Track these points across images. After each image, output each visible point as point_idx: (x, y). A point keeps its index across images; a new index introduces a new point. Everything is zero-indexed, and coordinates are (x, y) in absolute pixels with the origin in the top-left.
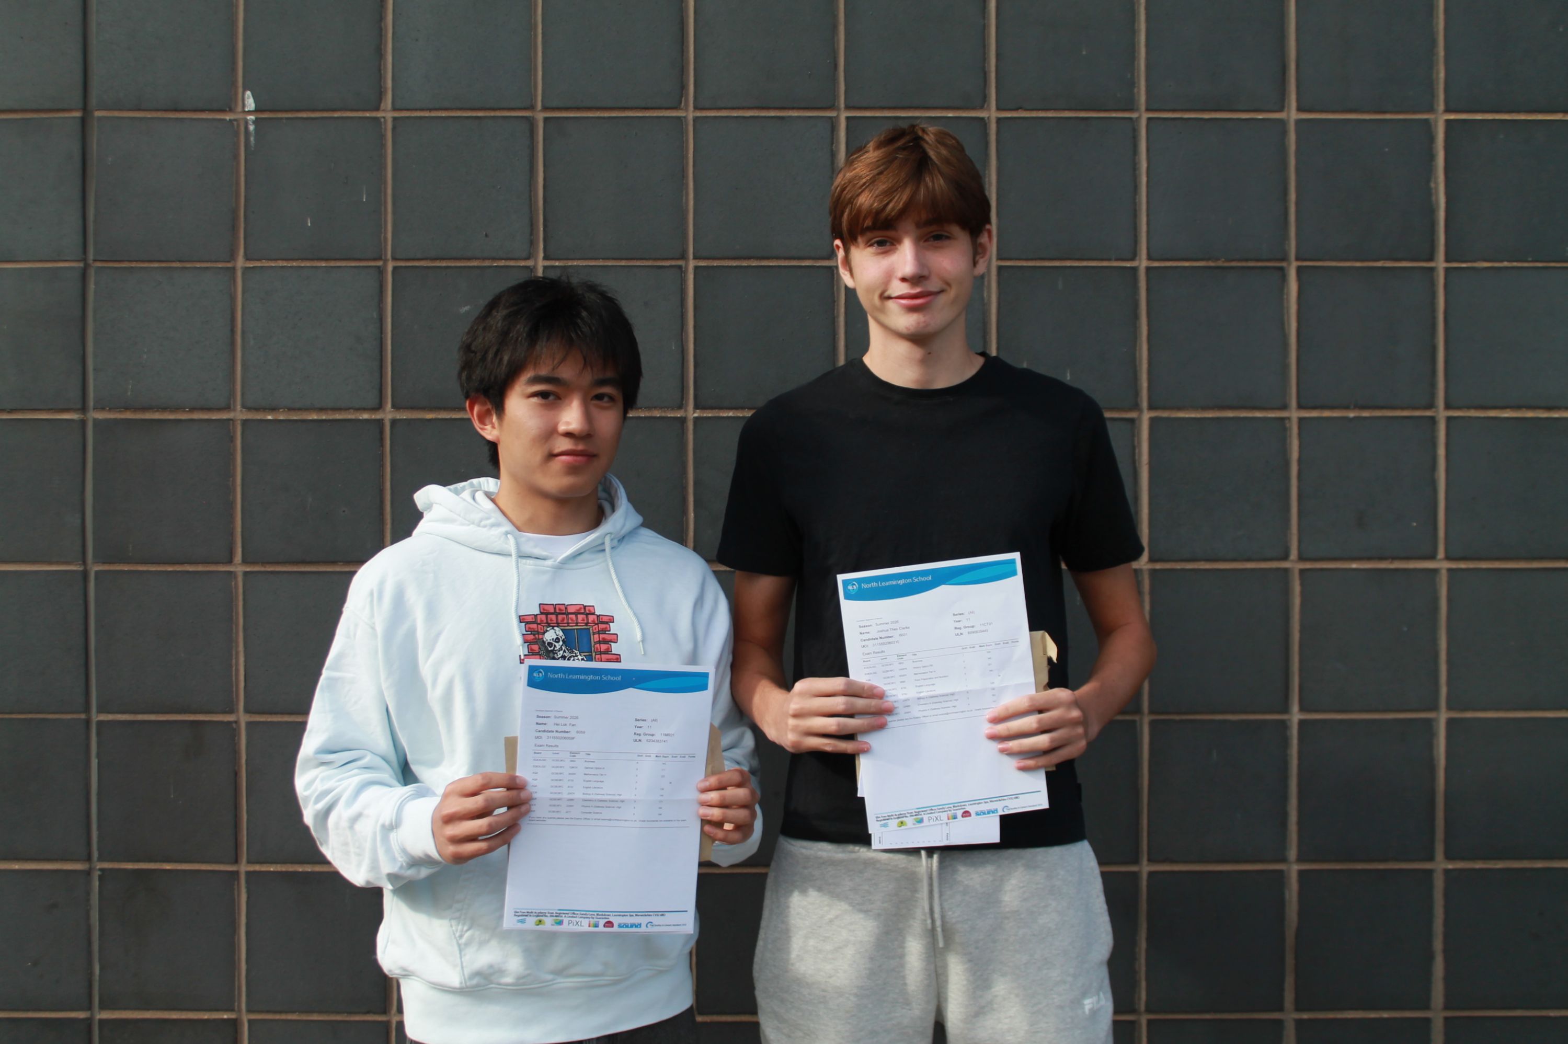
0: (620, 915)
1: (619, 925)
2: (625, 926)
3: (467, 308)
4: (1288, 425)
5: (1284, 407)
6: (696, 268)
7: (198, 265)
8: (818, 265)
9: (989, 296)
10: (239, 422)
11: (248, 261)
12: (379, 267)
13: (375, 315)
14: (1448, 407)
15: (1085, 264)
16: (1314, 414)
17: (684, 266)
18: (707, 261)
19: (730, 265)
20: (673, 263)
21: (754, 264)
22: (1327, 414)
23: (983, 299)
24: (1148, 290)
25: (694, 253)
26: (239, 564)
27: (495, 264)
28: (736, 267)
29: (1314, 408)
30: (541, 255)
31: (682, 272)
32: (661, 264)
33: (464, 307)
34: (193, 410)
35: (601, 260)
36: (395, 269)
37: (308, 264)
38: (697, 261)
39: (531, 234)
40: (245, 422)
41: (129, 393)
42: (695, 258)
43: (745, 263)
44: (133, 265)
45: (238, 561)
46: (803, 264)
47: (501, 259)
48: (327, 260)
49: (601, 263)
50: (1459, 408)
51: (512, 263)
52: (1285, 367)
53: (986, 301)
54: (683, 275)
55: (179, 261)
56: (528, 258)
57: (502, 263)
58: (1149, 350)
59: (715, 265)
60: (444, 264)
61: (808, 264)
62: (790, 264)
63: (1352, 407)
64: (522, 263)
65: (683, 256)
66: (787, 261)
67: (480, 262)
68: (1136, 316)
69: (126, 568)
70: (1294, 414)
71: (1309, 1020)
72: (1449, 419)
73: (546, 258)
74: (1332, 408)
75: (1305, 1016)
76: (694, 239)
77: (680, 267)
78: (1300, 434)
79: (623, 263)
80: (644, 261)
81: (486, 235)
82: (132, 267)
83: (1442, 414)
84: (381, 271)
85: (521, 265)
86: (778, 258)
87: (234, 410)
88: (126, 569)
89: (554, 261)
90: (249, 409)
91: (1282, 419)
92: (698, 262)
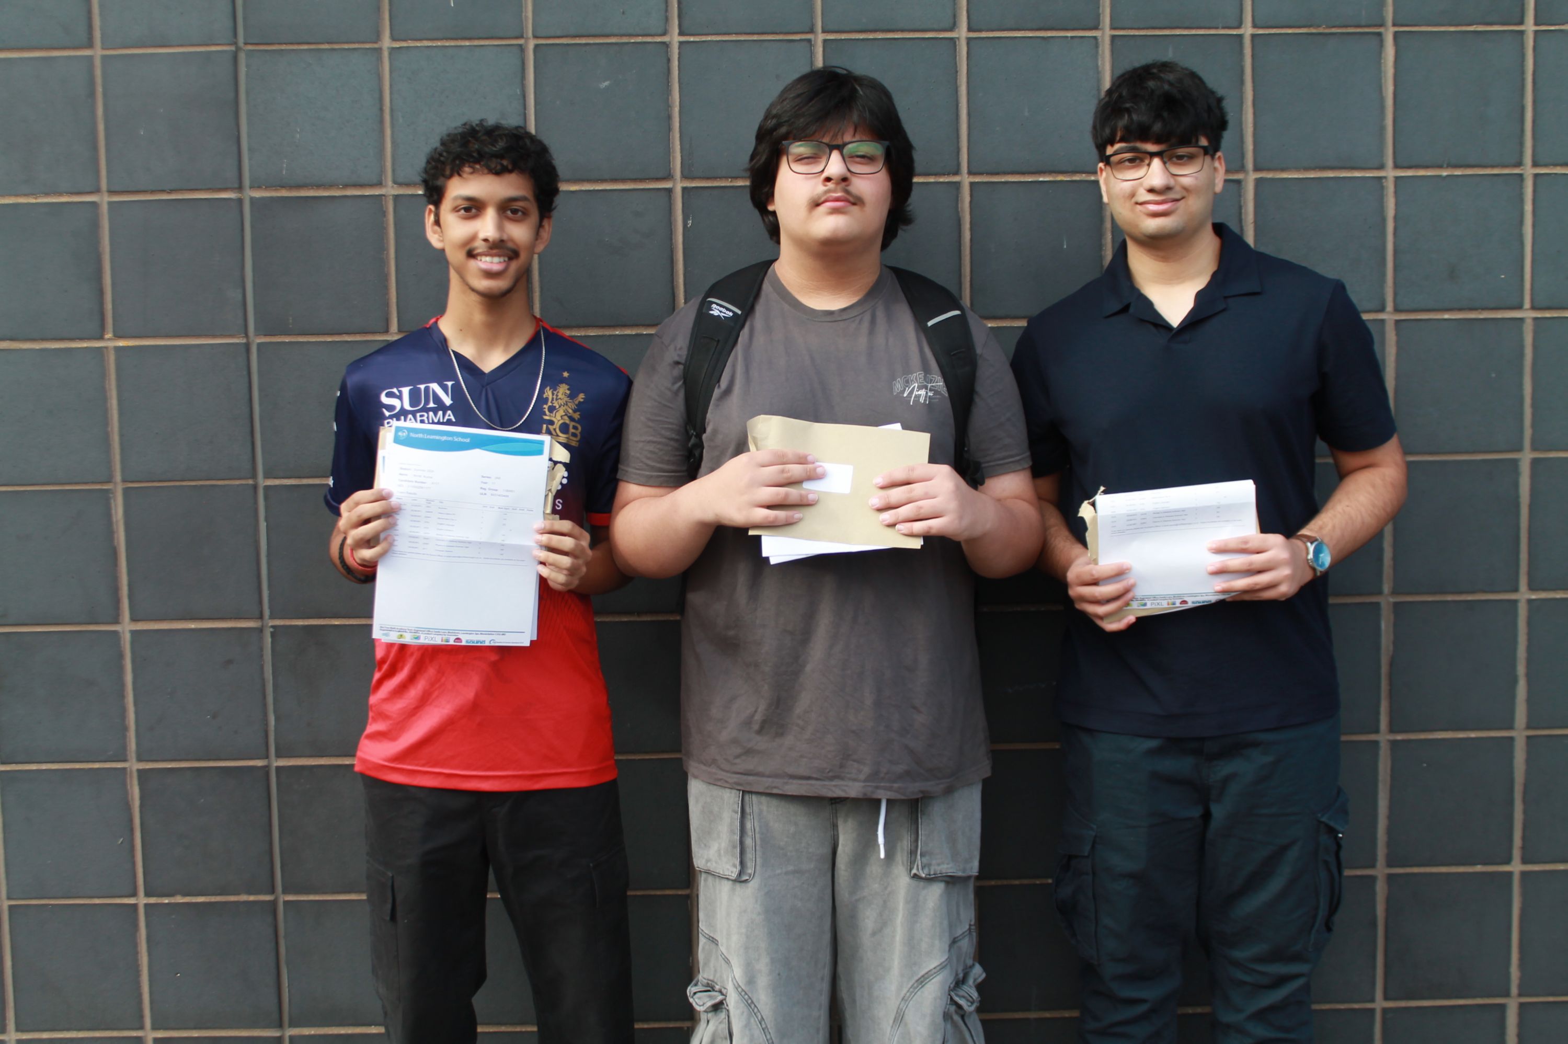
3: (607, 83)
4: (1385, 184)
5: (1381, 167)
6: (825, 41)
7: (346, 46)
8: (941, 37)
9: (1103, 64)
10: (391, 197)
11: (394, 42)
12: (520, 46)
13: (518, 91)
14: (1535, 164)
15: (1193, 32)
16: (1410, 173)
17: (813, 39)
18: (835, 34)
19: (857, 38)
21: (880, 37)
22: (1421, 173)
23: (1097, 67)
24: (1253, 56)
25: (822, 27)
26: (396, 333)
27: (633, 41)
28: (863, 40)
29: (1410, 167)
30: (676, 31)
31: (811, 45)
33: (604, 82)
34: (346, 186)
35: (734, 35)
36: (537, 47)
37: (452, 43)
38: (825, 34)
39: (666, 11)
40: (397, 198)
41: (284, 173)
42: (823, 32)
43: (871, 36)
44: (283, 47)
45: (394, 330)
46: (927, 36)
48: (470, 39)
49: (733, 38)
50: (1546, 165)
51: (649, 39)
52: (1382, 128)
53: (1100, 69)
54: (812, 48)
55: (328, 43)
57: (640, 39)
58: (1255, 114)
59: (843, 38)
60: (583, 41)
61: (931, 36)
62: (914, 37)
63: (1445, 166)
64: (659, 39)
65: (812, 31)
67: (618, 39)
68: (1242, 82)
69: (287, 339)
70: (1390, 173)
71: (1403, 741)
72: (1536, 176)
73: (681, 33)
74: (1426, 167)
75: (1399, 737)
76: (822, 14)
77: (809, 41)
78: (1396, 192)
79: (755, 37)
81: (623, 13)
82: (282, 50)
83: (1529, 171)
84: (522, 48)
86: (902, 31)
87: (386, 186)
88: (287, 341)
89: (688, 37)
90: (400, 184)
91: (1380, 178)
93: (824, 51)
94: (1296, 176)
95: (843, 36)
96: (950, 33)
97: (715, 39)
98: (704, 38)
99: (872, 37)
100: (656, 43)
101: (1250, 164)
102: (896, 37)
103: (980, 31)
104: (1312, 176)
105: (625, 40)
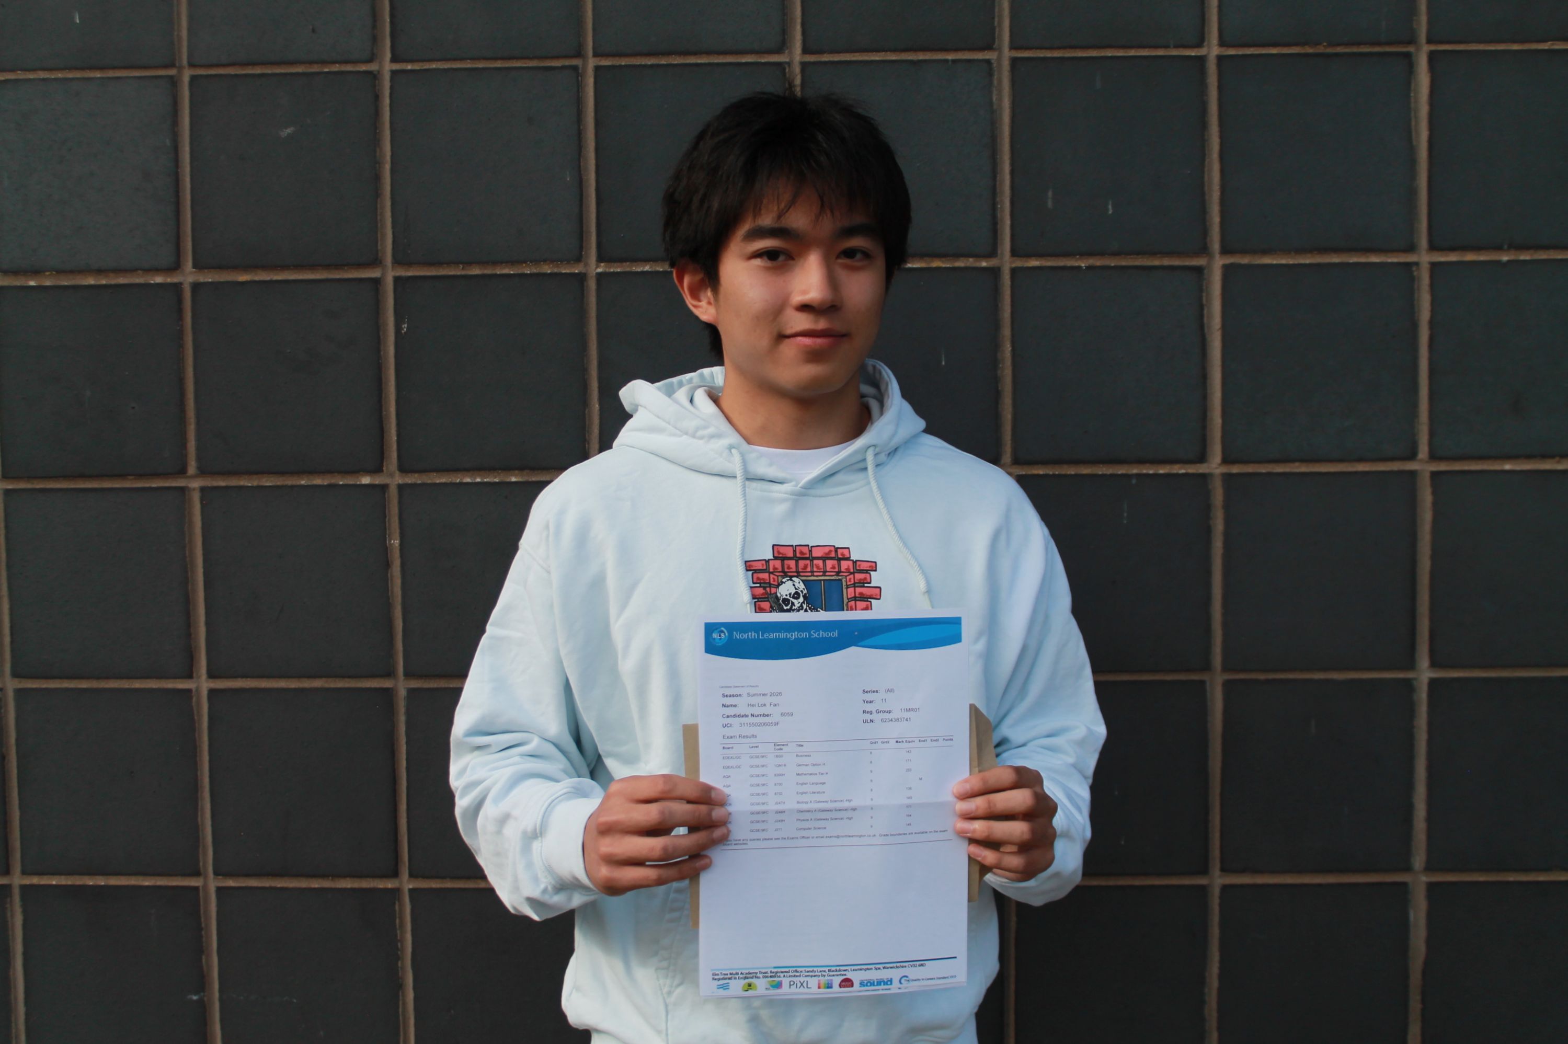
0: (861, 970)
1: (861, 984)
2: (869, 984)
4: (1415, 274)
6: (597, 69)
8: (763, 61)
9: (1000, 99)
12: (171, 77)
16: (1453, 257)
17: (581, 66)
18: (611, 59)
19: (643, 63)
20: (567, 62)
21: (676, 62)
22: (1470, 257)
23: (991, 103)
24: (1220, 88)
25: (594, 48)
27: (326, 70)
28: (652, 66)
29: (1453, 249)
30: (388, 55)
31: (578, 75)
32: (549, 65)
33: (286, 129)
35: (469, 61)
36: (193, 79)
38: (598, 59)
39: (374, 27)
42: (596, 55)
43: (663, 61)
46: (744, 61)
47: (334, 62)
49: (468, 65)
51: (349, 68)
52: (1412, 192)
53: (995, 107)
54: (580, 78)
56: (370, 60)
57: (336, 68)
58: (1222, 171)
59: (623, 64)
61: (750, 60)
62: (724, 61)
63: (1506, 247)
64: (363, 68)
65: (579, 53)
66: (721, 57)
68: (1204, 125)
70: (1424, 258)
73: (394, 59)
76: (594, 30)
77: (575, 68)
78: (1432, 286)
79: (499, 64)
80: (527, 61)
84: (174, 82)
85: (361, 70)
86: (709, 53)
89: (405, 64)
91: (1408, 265)
92: (600, 61)
93: (595, 83)
94: (1284, 262)
95: (623, 62)
96: (776, 55)
97: (441, 67)
98: (427, 66)
99: (665, 63)
100: (359, 72)
101: (1216, 246)
102: (699, 61)
103: (821, 52)
104: (1308, 262)
105: (315, 69)
